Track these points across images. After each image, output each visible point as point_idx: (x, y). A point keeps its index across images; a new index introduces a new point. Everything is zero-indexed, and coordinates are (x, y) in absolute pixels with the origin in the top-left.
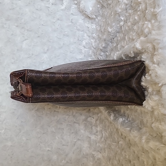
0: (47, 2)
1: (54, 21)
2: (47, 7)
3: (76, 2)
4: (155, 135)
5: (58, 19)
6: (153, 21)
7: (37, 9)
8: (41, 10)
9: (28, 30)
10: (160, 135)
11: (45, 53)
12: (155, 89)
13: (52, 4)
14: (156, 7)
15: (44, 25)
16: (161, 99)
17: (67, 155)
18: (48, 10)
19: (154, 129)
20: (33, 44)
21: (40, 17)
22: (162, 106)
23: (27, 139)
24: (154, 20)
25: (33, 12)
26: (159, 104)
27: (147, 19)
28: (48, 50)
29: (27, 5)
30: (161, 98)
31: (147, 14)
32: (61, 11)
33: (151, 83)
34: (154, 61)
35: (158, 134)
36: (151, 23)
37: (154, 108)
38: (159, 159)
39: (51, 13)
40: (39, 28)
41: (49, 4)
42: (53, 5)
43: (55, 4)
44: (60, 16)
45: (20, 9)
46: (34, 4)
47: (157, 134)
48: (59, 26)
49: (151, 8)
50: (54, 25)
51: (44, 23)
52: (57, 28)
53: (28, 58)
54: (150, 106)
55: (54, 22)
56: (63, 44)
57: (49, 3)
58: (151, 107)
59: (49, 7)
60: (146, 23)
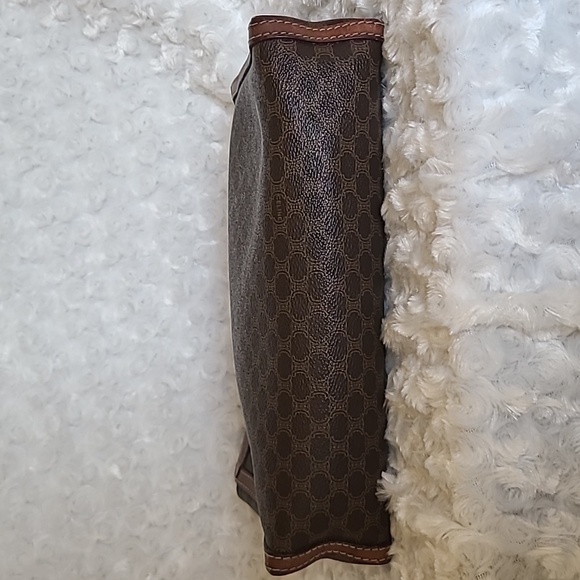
0: (110, 45)
1: (132, 107)
2: (107, 61)
3: (201, 53)
4: (433, 493)
5: (144, 102)
6: (433, 125)
7: (75, 69)
8: (88, 70)
9: (41, 136)
10: (447, 491)
11: (97, 211)
12: (436, 346)
13: (126, 54)
14: (441, 81)
15: (98, 120)
16: (453, 379)
17: (162, 558)
18: (113, 72)
19: (433, 472)
20: (57, 181)
21: (84, 93)
22: (457, 399)
23: (28, 502)
24: (437, 119)
25: (62, 77)
26: (447, 394)
27: (415, 114)
28: (105, 201)
29: (44, 54)
30: (455, 376)
31: (413, 99)
32: (157, 78)
33: (426, 325)
34: (433, 257)
35: (443, 487)
36: (426, 129)
37: (433, 405)
38: (443, 564)
39: (123, 81)
40: (81, 130)
41: (116, 52)
42: (129, 57)
43: (137, 52)
44: (150, 93)
45: (18, 65)
46: (66, 49)
47: (441, 489)
48: (148, 124)
49: (427, 83)
50: (129, 121)
51: (96, 115)
52: (140, 132)
53: (40, 228)
54: (423, 398)
55: (132, 112)
56: (157, 183)
57: (114, 49)
58: (425, 401)
59: (116, 64)
60: (412, 124)
